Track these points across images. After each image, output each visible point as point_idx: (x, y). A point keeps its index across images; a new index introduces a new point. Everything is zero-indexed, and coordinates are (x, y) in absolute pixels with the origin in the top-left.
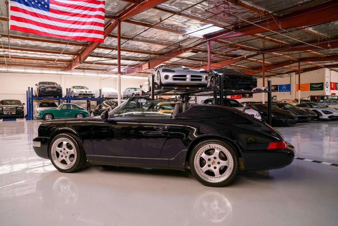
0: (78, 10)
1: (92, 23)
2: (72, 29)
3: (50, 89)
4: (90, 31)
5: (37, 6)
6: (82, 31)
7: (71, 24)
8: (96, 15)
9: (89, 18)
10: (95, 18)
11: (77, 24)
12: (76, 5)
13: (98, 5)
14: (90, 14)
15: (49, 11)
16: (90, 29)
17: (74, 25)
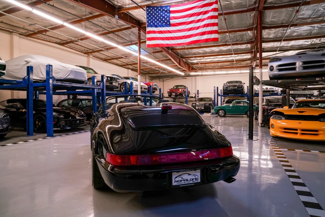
0: (193, 17)
1: (205, 26)
2: (188, 35)
3: (232, 88)
4: (203, 34)
5: (162, 25)
6: (196, 35)
7: (187, 32)
8: (209, 17)
9: (202, 21)
10: (207, 20)
11: (192, 30)
12: (190, 14)
13: (211, 6)
14: (204, 18)
15: (170, 26)
16: (202, 31)
17: (189, 31)
